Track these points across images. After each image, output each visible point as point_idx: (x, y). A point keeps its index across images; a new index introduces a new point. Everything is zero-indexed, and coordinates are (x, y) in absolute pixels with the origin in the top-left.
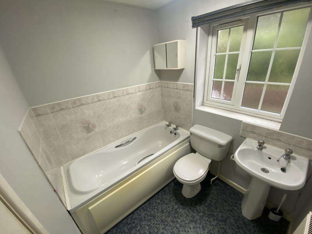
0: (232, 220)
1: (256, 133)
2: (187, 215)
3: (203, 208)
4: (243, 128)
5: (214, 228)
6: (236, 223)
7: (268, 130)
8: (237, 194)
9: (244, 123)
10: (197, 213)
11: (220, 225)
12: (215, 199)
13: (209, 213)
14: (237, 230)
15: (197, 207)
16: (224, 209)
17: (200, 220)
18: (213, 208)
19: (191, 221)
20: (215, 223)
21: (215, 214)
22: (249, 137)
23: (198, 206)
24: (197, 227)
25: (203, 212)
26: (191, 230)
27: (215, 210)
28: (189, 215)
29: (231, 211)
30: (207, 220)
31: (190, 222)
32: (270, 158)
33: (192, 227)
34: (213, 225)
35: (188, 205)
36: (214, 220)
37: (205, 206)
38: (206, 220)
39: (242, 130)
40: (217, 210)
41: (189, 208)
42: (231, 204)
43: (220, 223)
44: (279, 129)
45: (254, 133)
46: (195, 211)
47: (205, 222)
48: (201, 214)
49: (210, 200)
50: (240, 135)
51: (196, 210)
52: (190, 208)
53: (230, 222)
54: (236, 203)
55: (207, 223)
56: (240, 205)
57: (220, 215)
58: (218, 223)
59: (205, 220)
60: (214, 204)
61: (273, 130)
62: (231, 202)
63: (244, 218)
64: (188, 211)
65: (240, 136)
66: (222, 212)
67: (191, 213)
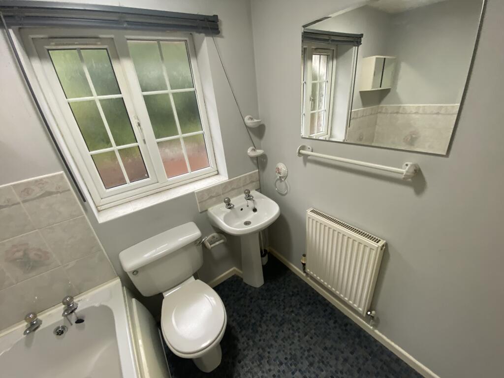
0: (262, 302)
1: (213, 197)
2: (248, 372)
3: (243, 337)
4: (198, 199)
5: (270, 330)
6: (265, 299)
7: (221, 185)
8: (232, 281)
9: (197, 193)
10: (248, 350)
11: (267, 320)
12: (233, 312)
13: (251, 331)
14: (274, 302)
15: (240, 348)
16: (249, 306)
17: (259, 349)
18: (245, 322)
19: (259, 366)
20: (264, 327)
21: (253, 321)
22: (210, 206)
23: (239, 345)
24: (269, 357)
25: (249, 340)
26: (272, 369)
27: (248, 319)
28: (249, 368)
29: (252, 298)
30: (260, 336)
31: (261, 368)
32: (242, 209)
33: (267, 367)
34: (267, 330)
35: (234, 365)
36: (260, 326)
37: (240, 332)
38: (259, 338)
39: (199, 203)
40: (248, 316)
41: (238, 364)
42: (242, 294)
43: (264, 318)
44: (228, 179)
45: (211, 197)
46: (246, 352)
47: (262, 341)
48: (251, 343)
49: (233, 321)
50: (200, 211)
51: (244, 350)
52: (240, 362)
53: (264, 306)
54: (244, 288)
55: (263, 337)
56: (246, 284)
57: (255, 315)
58: (265, 322)
59: (260, 340)
60: (240, 317)
61: (224, 183)
62: (241, 293)
63: (261, 288)
64: (242, 367)
65: (201, 213)
66: (252, 310)
67: (247, 362)
